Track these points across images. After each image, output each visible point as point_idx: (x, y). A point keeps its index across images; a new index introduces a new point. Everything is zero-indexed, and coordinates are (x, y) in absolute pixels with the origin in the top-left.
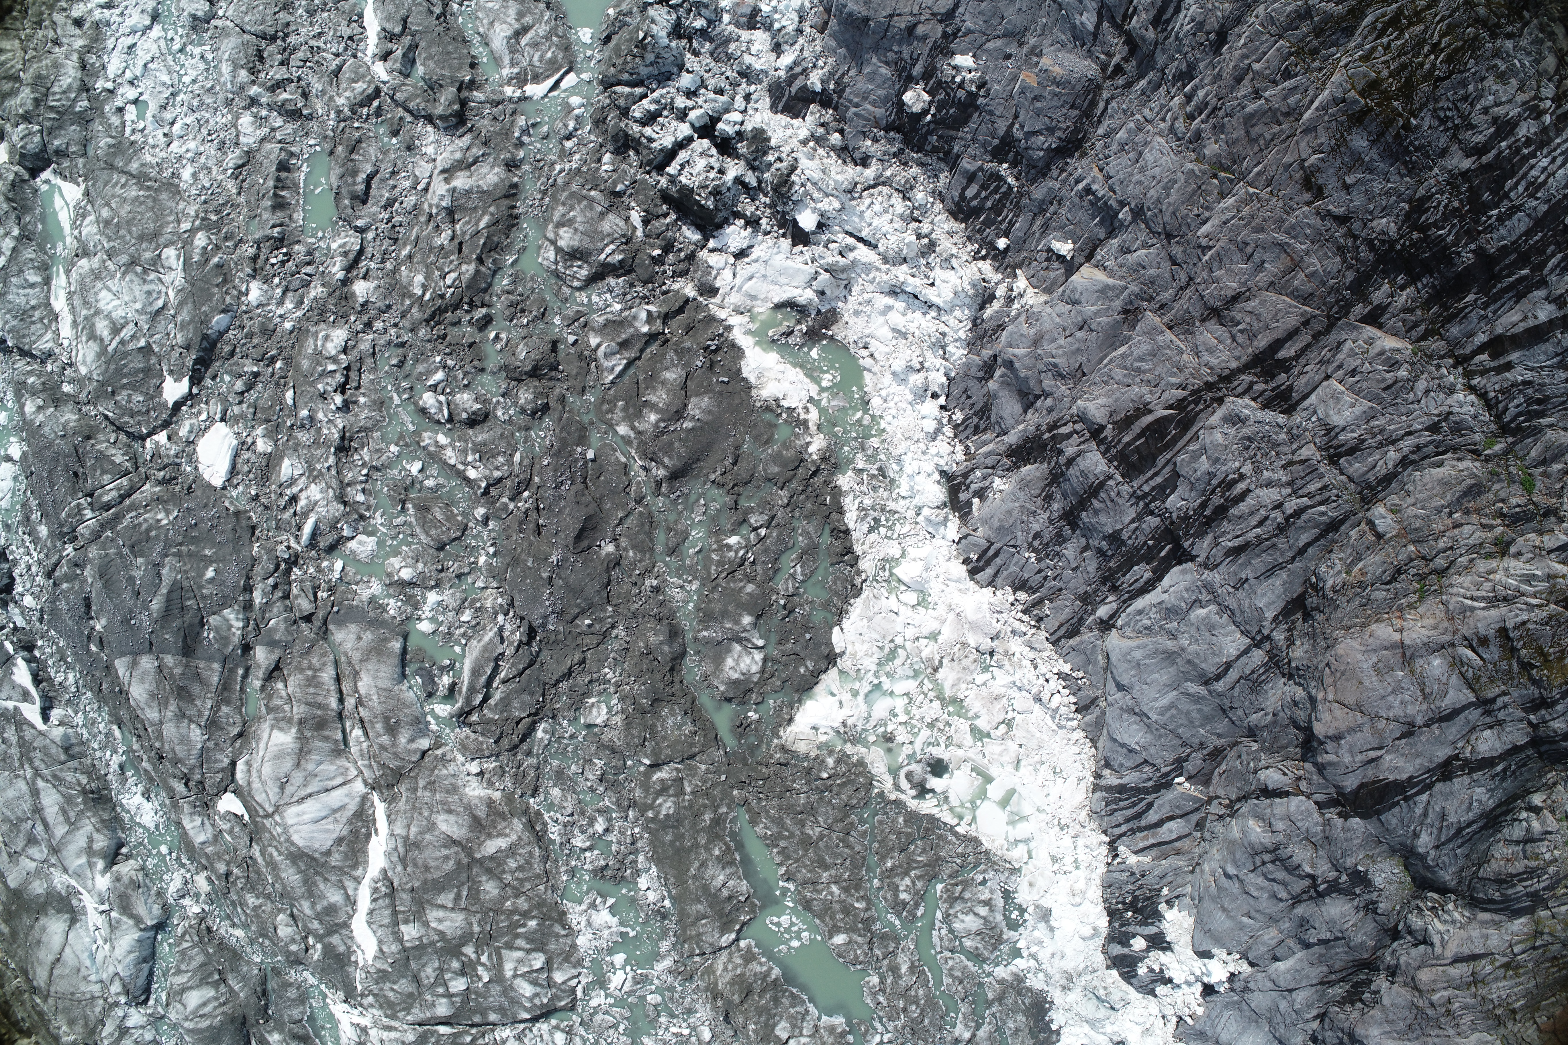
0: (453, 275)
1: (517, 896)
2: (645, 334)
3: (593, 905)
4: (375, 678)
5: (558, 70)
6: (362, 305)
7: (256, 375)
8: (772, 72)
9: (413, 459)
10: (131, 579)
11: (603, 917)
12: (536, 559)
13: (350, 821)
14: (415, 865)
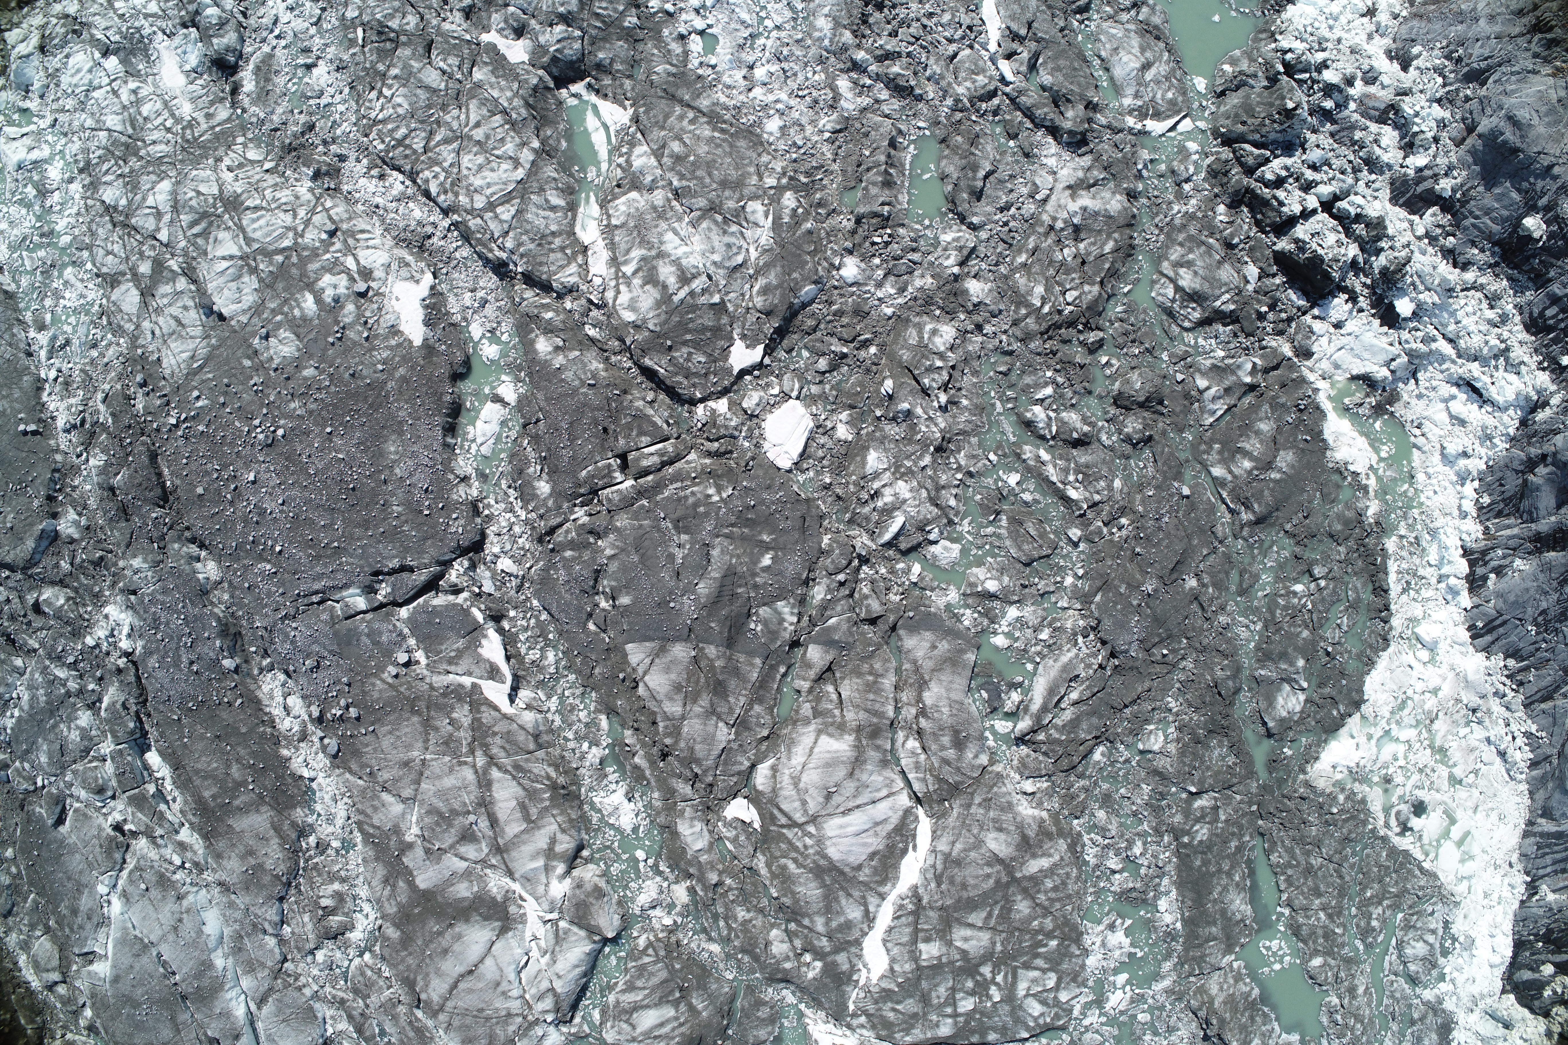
0: (1075, 293)
1: (1044, 916)
2: (1247, 384)
3: (1112, 927)
4: (948, 690)
5: (1178, 112)
6: (975, 305)
7: (844, 356)
8: (1397, 168)
9: (1010, 470)
10: (671, 557)
11: (1119, 938)
12: (1129, 585)
13: (889, 836)
14: (952, 882)
